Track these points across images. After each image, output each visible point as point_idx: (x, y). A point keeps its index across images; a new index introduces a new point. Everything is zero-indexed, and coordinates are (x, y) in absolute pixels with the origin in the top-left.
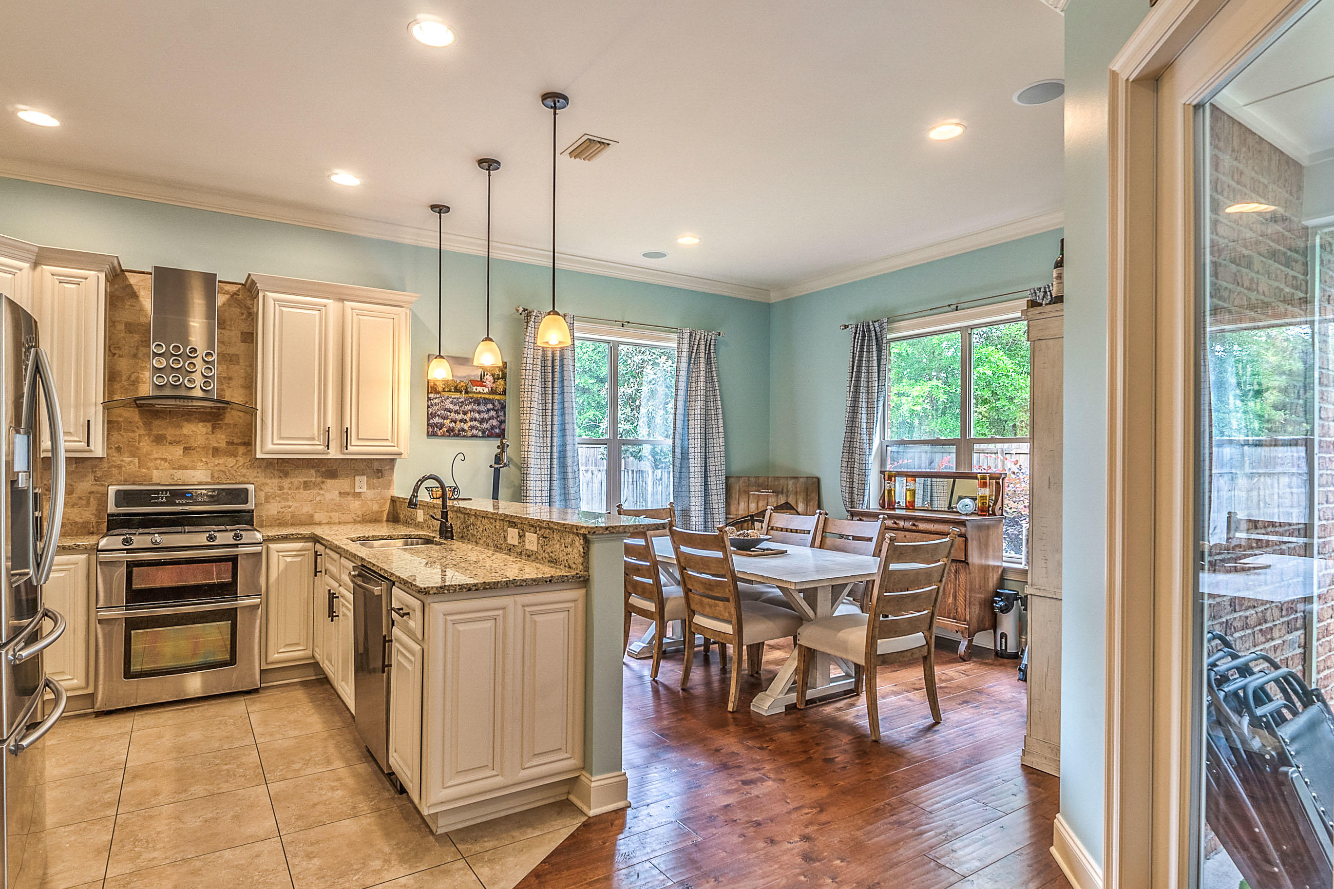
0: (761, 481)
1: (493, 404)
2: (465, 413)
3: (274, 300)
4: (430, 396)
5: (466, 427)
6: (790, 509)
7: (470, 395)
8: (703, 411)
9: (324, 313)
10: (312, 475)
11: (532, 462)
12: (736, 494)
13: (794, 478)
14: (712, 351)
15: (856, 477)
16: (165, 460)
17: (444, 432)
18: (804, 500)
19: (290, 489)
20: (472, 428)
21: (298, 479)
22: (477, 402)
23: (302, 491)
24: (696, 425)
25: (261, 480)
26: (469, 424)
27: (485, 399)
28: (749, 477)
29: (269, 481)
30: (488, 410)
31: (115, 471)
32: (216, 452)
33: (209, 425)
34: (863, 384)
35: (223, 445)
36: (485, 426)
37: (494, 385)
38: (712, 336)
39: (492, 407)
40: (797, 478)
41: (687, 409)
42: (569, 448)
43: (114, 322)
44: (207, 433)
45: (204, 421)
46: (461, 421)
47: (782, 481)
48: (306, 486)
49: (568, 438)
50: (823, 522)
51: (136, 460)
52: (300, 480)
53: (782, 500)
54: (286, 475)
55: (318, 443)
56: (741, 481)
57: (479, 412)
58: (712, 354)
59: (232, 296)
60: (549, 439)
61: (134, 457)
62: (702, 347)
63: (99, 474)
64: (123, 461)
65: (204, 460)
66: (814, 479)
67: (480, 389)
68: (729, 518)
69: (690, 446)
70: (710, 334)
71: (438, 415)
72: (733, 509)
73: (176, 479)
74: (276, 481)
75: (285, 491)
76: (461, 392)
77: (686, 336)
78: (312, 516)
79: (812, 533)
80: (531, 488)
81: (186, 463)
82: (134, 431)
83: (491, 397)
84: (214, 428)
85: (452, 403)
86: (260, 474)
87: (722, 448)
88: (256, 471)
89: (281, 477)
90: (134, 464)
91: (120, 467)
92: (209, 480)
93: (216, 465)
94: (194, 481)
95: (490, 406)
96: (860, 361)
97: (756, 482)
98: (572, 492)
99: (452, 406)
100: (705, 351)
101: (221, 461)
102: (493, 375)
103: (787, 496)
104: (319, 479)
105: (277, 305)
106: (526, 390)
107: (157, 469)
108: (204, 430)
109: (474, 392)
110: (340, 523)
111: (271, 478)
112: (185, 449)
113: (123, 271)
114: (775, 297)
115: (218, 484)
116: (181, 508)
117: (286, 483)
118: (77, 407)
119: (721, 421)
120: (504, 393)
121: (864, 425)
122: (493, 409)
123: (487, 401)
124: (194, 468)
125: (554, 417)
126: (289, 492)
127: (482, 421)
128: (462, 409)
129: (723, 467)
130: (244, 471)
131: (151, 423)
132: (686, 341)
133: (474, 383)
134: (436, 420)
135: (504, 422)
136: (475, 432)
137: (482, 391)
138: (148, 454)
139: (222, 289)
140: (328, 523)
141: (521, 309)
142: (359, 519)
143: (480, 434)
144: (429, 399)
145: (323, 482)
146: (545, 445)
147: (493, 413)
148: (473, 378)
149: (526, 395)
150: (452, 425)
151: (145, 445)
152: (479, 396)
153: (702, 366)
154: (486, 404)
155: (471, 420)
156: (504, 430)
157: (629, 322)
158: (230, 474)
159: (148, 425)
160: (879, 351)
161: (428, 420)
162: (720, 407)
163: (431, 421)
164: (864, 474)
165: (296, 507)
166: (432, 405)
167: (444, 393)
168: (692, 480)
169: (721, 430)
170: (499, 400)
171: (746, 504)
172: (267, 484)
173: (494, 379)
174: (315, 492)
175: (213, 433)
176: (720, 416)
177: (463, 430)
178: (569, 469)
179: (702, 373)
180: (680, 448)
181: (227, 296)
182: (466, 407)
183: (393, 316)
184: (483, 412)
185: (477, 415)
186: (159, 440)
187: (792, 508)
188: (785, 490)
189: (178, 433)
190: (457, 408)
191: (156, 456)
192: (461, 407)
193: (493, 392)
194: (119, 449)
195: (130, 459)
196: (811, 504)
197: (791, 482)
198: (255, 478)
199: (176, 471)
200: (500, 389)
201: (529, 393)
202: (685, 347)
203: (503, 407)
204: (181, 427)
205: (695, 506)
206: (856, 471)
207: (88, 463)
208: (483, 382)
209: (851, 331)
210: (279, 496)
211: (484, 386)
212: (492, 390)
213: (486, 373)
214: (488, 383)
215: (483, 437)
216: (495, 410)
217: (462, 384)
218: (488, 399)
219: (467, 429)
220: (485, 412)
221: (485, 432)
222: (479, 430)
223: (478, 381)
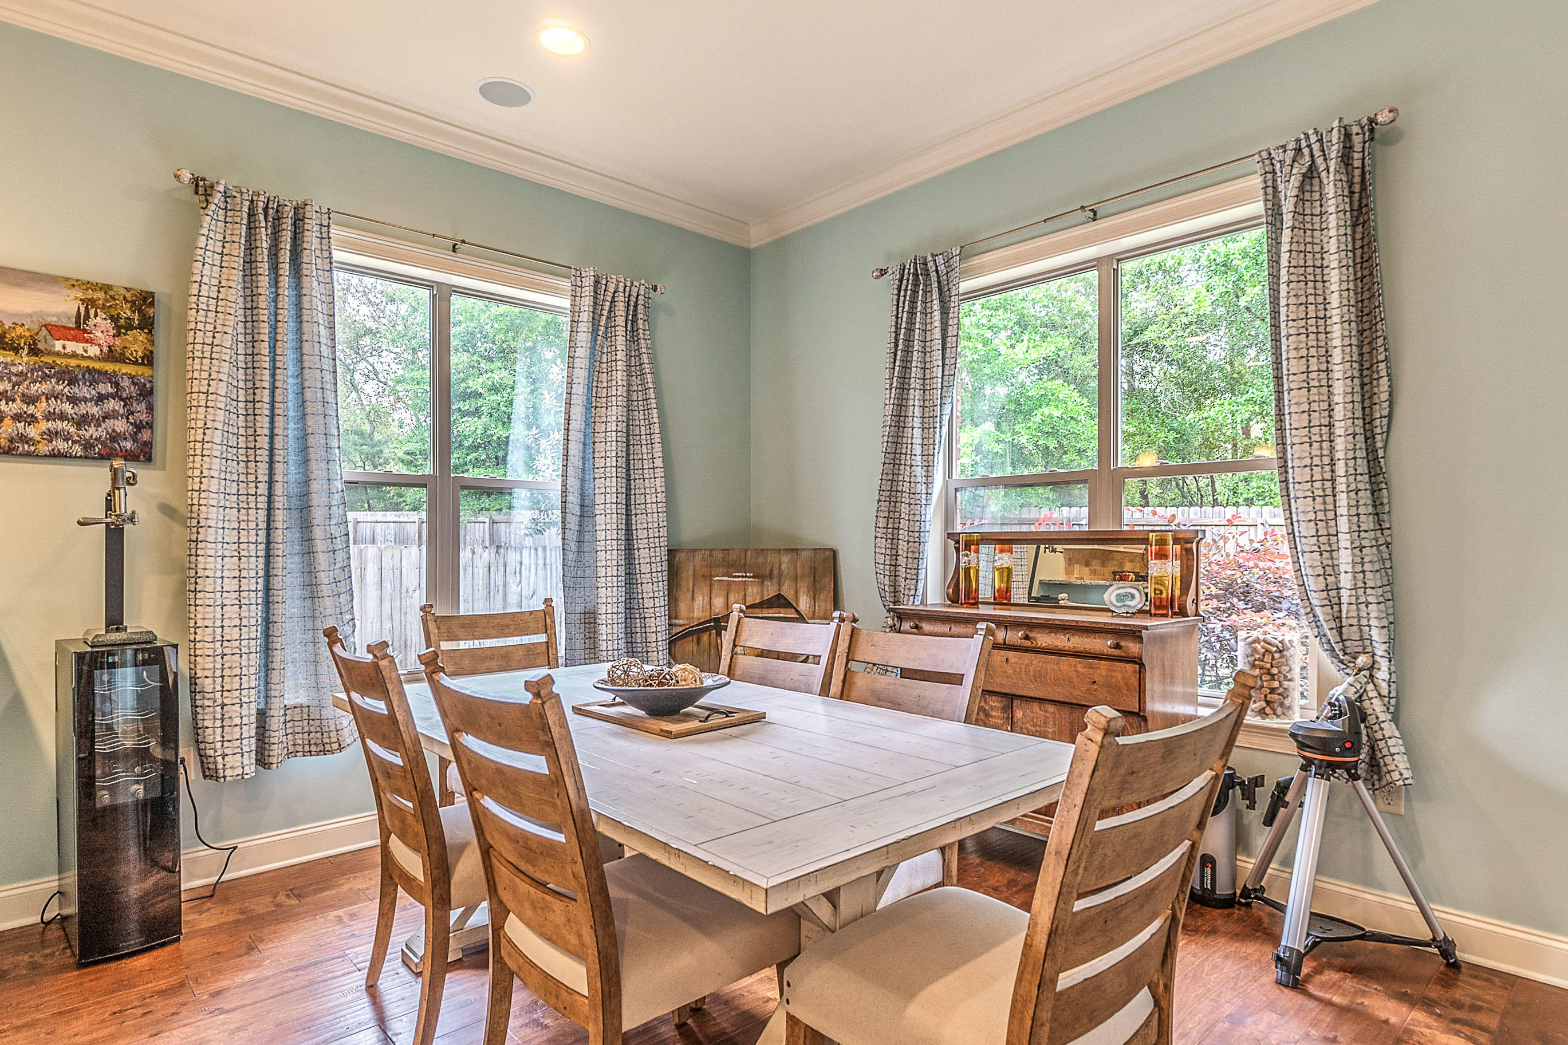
0: (733, 556)
1: (117, 385)
2: (31, 400)
5: (33, 432)
6: (785, 607)
7: (49, 360)
8: (622, 426)
11: (212, 515)
12: (688, 582)
13: (793, 550)
14: (640, 316)
15: (903, 546)
18: (809, 591)
20: (52, 435)
22: (69, 377)
24: (609, 450)
26: (44, 426)
27: (88, 370)
28: (711, 551)
30: (101, 398)
34: (915, 372)
36: (91, 432)
37: (118, 342)
38: (640, 287)
39: (110, 390)
40: (797, 550)
41: (590, 422)
42: (314, 486)
46: (17, 417)
47: (771, 558)
49: (313, 465)
50: (848, 638)
53: (771, 590)
56: (698, 557)
57: (74, 400)
58: (640, 322)
60: (263, 468)
62: (621, 306)
66: (828, 553)
67: (72, 346)
68: (676, 625)
69: (597, 491)
70: (635, 283)
72: (683, 607)
76: (16, 350)
77: (588, 282)
79: (824, 661)
80: (207, 573)
83: (109, 367)
87: (661, 497)
95: (106, 388)
96: (910, 330)
97: (724, 560)
98: (325, 581)
100: (627, 314)
102: (114, 319)
103: (779, 585)
106: (198, 354)
109: (58, 354)
114: (757, 236)
119: (658, 447)
120: (148, 359)
121: (917, 449)
122: (115, 396)
123: (94, 376)
125: (277, 418)
127: (82, 421)
128: (22, 389)
129: (664, 532)
132: (588, 291)
133: (56, 331)
135: (150, 426)
136: (61, 445)
137: (80, 352)
141: (186, 176)
143: (77, 450)
146: (252, 478)
147: (112, 405)
148: (53, 320)
149: (197, 367)
152: (73, 362)
153: (621, 341)
154: (94, 382)
155: (49, 417)
156: (148, 444)
157: (463, 242)
160: (945, 312)
162: (656, 420)
164: (917, 540)
168: (601, 555)
169: (659, 462)
170: (131, 377)
171: (707, 599)
173: (118, 328)
176: (657, 438)
177: (24, 439)
178: (318, 533)
179: (621, 355)
180: (577, 495)
182: (34, 388)
184: (85, 400)
185: (67, 408)
187: (788, 605)
188: (776, 572)
190: (6, 386)
192: (18, 384)
193: (111, 355)
196: (822, 596)
197: (786, 559)
200: (137, 350)
201: (206, 361)
202: (587, 303)
203: (146, 393)
205: (607, 603)
206: (903, 534)
208: (85, 331)
209: (890, 281)
211: (87, 341)
212: (110, 350)
213: (92, 312)
214: (99, 334)
215: (86, 457)
216: (121, 399)
217: (19, 330)
218: (99, 372)
219: (38, 438)
220: (91, 400)
221: (92, 446)
222: (74, 442)
223: (69, 329)
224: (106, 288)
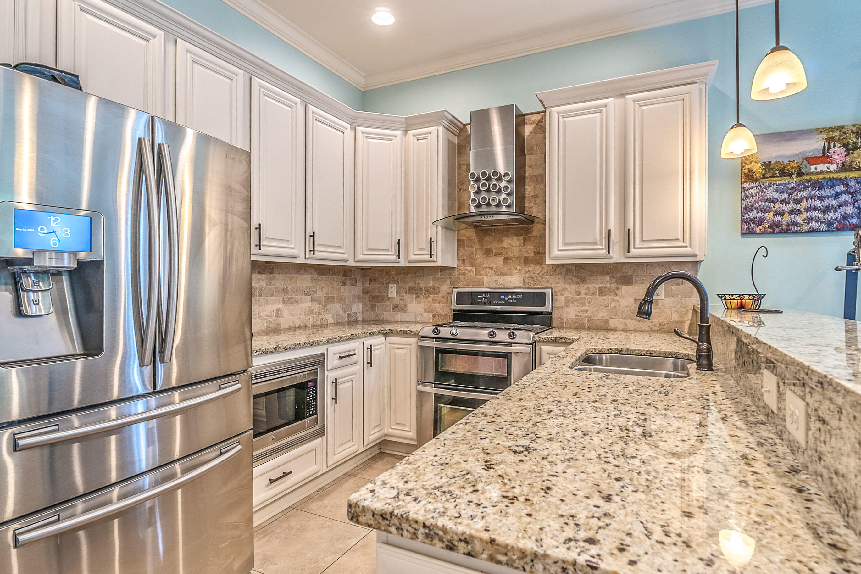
1: (847, 185)
2: (798, 202)
3: (558, 113)
4: (744, 186)
5: (799, 219)
7: (808, 177)
9: (604, 113)
10: (606, 281)
16: (491, 268)
17: (765, 228)
19: (586, 294)
20: (809, 220)
21: (594, 286)
22: (819, 185)
23: (597, 296)
25: (561, 285)
26: (805, 215)
27: (830, 179)
29: (568, 287)
30: (837, 195)
31: (461, 277)
32: (526, 261)
33: (521, 238)
35: (532, 254)
36: (832, 215)
37: (848, 159)
39: (843, 189)
43: (460, 166)
44: (520, 246)
45: (518, 236)
46: (791, 212)
48: (602, 291)
51: (474, 270)
52: (596, 286)
54: (583, 281)
55: (601, 247)
57: (821, 198)
59: (537, 124)
61: (472, 266)
63: (453, 280)
64: (466, 270)
65: (518, 268)
67: (820, 167)
71: (756, 208)
73: (499, 284)
74: (574, 287)
75: (583, 296)
76: (790, 175)
78: (607, 322)
81: (505, 271)
82: (472, 247)
83: (842, 175)
84: (525, 240)
85: (776, 191)
86: (560, 281)
88: (557, 278)
89: (578, 283)
90: (473, 272)
91: (464, 274)
92: (522, 285)
93: (527, 272)
94: (511, 285)
95: (840, 188)
99: (776, 195)
101: (530, 269)
102: (845, 146)
104: (614, 286)
105: (560, 117)
107: (487, 276)
108: (518, 243)
109: (813, 173)
110: (635, 331)
111: (570, 284)
112: (505, 259)
113: (465, 125)
115: (528, 288)
116: (496, 307)
117: (583, 288)
118: (427, 229)
122: (847, 192)
123: (833, 182)
124: (511, 275)
126: (586, 297)
127: (826, 210)
128: (793, 196)
130: (548, 277)
131: (483, 239)
133: (812, 160)
134: (753, 214)
136: (814, 225)
137: (825, 169)
138: (481, 264)
139: (530, 120)
140: (624, 330)
142: (656, 328)
143: (824, 227)
144: (743, 190)
145: (618, 288)
147: (844, 197)
148: (810, 154)
150: (778, 218)
151: (479, 257)
152: (821, 176)
154: (833, 186)
155: (808, 210)
158: (537, 279)
159: (481, 241)
161: (742, 216)
163: (746, 216)
165: (592, 312)
166: (747, 197)
167: (763, 180)
170: (856, 179)
172: (567, 289)
173: (848, 150)
174: (610, 298)
175: (524, 245)
177: (794, 224)
181: (534, 125)
182: (800, 195)
183: (682, 97)
184: (828, 197)
185: (818, 203)
186: (488, 252)
189: (500, 246)
190: (785, 196)
191: (486, 265)
192: (791, 194)
193: (844, 168)
194: (464, 260)
195: (470, 268)
198: (557, 283)
199: (498, 277)
200: (859, 163)
204: (501, 241)
207: (447, 272)
208: (828, 157)
210: (577, 300)
211: (829, 163)
212: (843, 165)
213: (832, 145)
214: (836, 157)
215: (829, 231)
216: (850, 193)
217: (792, 164)
218: (836, 179)
219: (802, 222)
220: (831, 197)
221: (832, 224)
222: (822, 223)
223: (819, 157)
224: (840, 128)
